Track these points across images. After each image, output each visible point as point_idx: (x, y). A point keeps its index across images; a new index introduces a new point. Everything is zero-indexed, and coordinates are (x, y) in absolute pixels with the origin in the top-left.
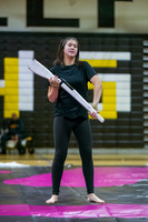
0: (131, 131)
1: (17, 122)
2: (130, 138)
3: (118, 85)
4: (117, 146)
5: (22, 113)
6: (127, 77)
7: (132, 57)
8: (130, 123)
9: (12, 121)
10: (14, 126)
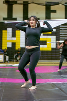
0: (56, 54)
1: (20, 51)
2: (56, 57)
3: (52, 39)
4: (51, 59)
5: (21, 48)
6: (55, 37)
7: (57, 31)
8: (56, 52)
9: (18, 51)
10: (19, 53)
